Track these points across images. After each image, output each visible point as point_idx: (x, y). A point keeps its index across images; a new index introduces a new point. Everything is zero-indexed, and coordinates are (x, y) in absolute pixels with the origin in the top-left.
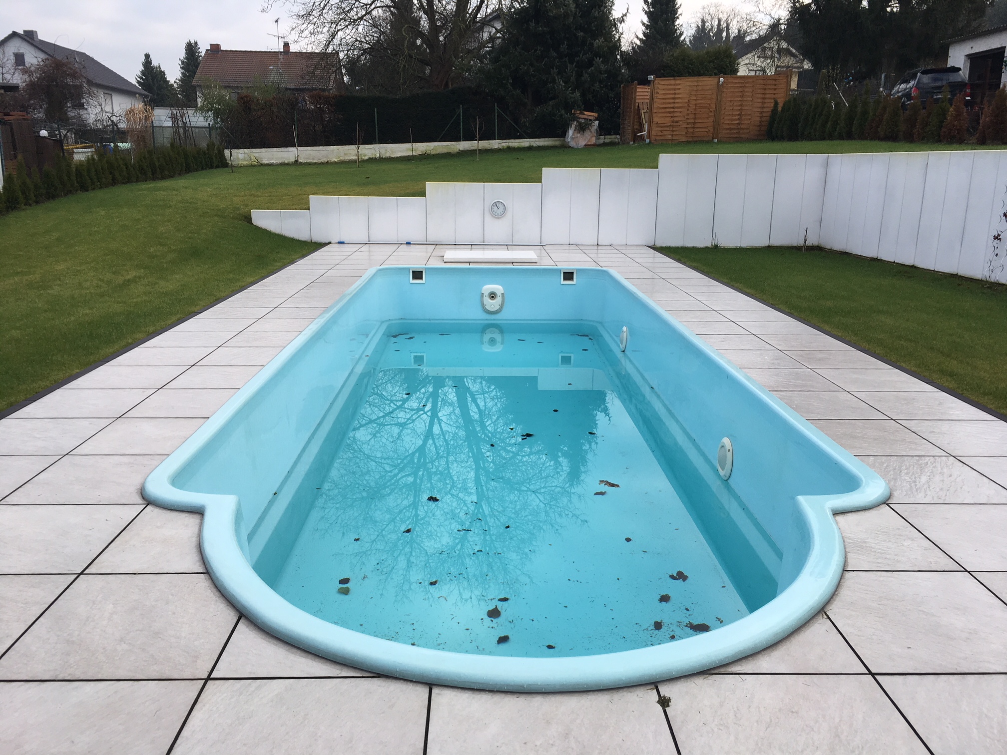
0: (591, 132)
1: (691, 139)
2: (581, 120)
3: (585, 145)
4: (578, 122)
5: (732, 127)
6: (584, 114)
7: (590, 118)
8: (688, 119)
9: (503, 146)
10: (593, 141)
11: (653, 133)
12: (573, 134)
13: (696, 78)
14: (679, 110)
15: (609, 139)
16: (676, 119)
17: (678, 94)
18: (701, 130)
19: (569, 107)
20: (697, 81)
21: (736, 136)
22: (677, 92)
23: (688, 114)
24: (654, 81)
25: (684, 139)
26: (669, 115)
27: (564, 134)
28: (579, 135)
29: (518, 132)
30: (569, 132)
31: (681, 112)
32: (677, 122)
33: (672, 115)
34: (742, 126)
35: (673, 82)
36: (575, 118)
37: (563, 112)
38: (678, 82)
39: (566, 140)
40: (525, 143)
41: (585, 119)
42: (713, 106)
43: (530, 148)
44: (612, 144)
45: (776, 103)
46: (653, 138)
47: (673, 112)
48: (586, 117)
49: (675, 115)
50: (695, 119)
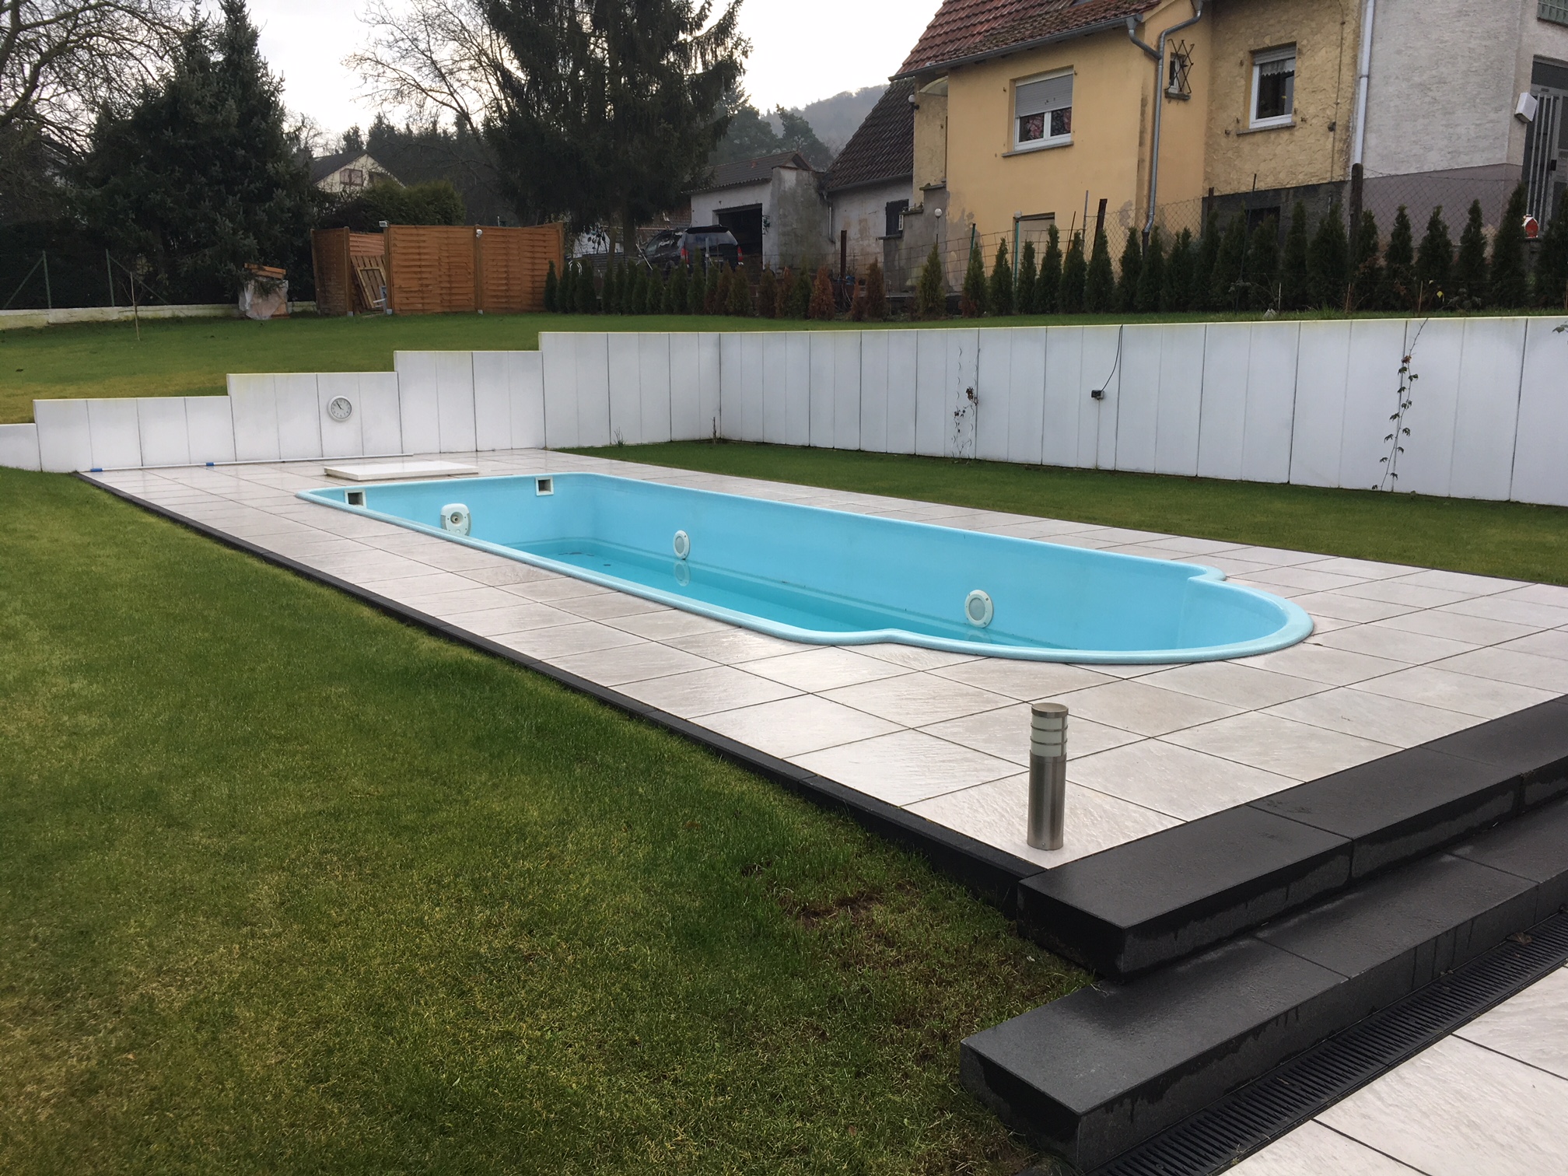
0: (279, 296)
1: (448, 310)
2: (260, 279)
3: (272, 316)
4: (256, 281)
5: (499, 293)
6: (264, 270)
7: (274, 276)
8: (440, 282)
9: (127, 317)
10: (283, 310)
11: (396, 300)
12: (252, 300)
13: (443, 228)
14: (428, 269)
15: (299, 306)
16: (425, 282)
17: (424, 248)
18: (461, 297)
19: (238, 257)
20: (447, 232)
21: (505, 306)
22: (422, 244)
23: (440, 276)
24: (388, 228)
25: (439, 309)
26: (415, 276)
27: (235, 300)
28: (260, 301)
29: (151, 294)
30: (244, 296)
31: (430, 272)
32: (427, 286)
33: (419, 276)
34: (512, 294)
35: (414, 231)
36: (251, 276)
37: (232, 266)
38: (421, 232)
39: (241, 308)
40: (166, 311)
41: (267, 277)
42: (472, 266)
43: (176, 321)
44: (304, 314)
45: (552, 265)
46: (397, 308)
47: (420, 272)
48: (269, 274)
49: (424, 276)
50: (450, 282)
